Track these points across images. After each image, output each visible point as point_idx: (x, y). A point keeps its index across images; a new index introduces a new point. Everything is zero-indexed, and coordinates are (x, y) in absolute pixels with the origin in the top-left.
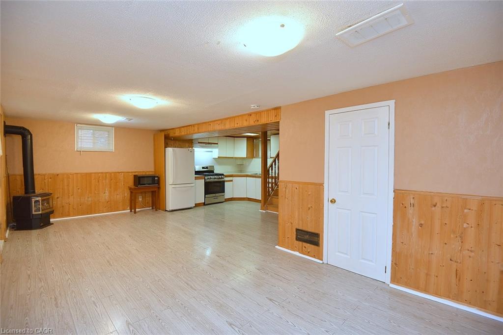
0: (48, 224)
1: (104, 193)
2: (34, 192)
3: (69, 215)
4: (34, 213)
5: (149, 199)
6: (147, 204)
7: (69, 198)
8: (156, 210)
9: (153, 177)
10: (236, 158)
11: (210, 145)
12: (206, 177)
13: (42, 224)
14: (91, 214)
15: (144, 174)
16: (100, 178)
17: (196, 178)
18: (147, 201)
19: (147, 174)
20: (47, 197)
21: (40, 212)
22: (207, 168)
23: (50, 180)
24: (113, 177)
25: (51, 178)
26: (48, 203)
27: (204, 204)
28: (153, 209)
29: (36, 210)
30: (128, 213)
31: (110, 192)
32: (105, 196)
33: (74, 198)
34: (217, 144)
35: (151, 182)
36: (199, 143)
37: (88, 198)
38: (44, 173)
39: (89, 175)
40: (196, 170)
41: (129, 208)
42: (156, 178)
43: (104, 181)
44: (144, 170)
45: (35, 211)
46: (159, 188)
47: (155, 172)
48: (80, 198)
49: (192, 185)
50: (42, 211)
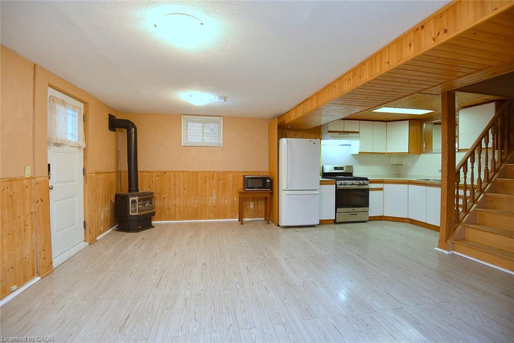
0: (150, 226)
1: (212, 196)
2: (137, 190)
3: (174, 219)
4: (131, 214)
5: (262, 206)
6: (259, 214)
7: (175, 199)
8: (268, 223)
9: (264, 179)
10: (390, 155)
11: (345, 135)
12: (339, 182)
13: (140, 227)
14: (197, 219)
15: (256, 174)
16: (207, 178)
17: (322, 183)
18: (259, 210)
19: (261, 174)
20: (148, 198)
21: (137, 214)
22: (341, 168)
23: (157, 178)
24: (221, 177)
25: (158, 176)
26: (151, 203)
27: (335, 222)
28: (265, 220)
29: (134, 211)
30: (236, 222)
31: (218, 195)
32: (212, 199)
33: (180, 199)
34: (358, 133)
35: (261, 186)
36: (329, 132)
37: (195, 200)
38: (152, 170)
39: (197, 173)
40: (325, 172)
41: (238, 216)
42: (268, 181)
43: (211, 182)
44: (258, 170)
45: (132, 212)
46: (272, 193)
47: (269, 172)
48: (187, 200)
49: (317, 192)
50: (139, 212)
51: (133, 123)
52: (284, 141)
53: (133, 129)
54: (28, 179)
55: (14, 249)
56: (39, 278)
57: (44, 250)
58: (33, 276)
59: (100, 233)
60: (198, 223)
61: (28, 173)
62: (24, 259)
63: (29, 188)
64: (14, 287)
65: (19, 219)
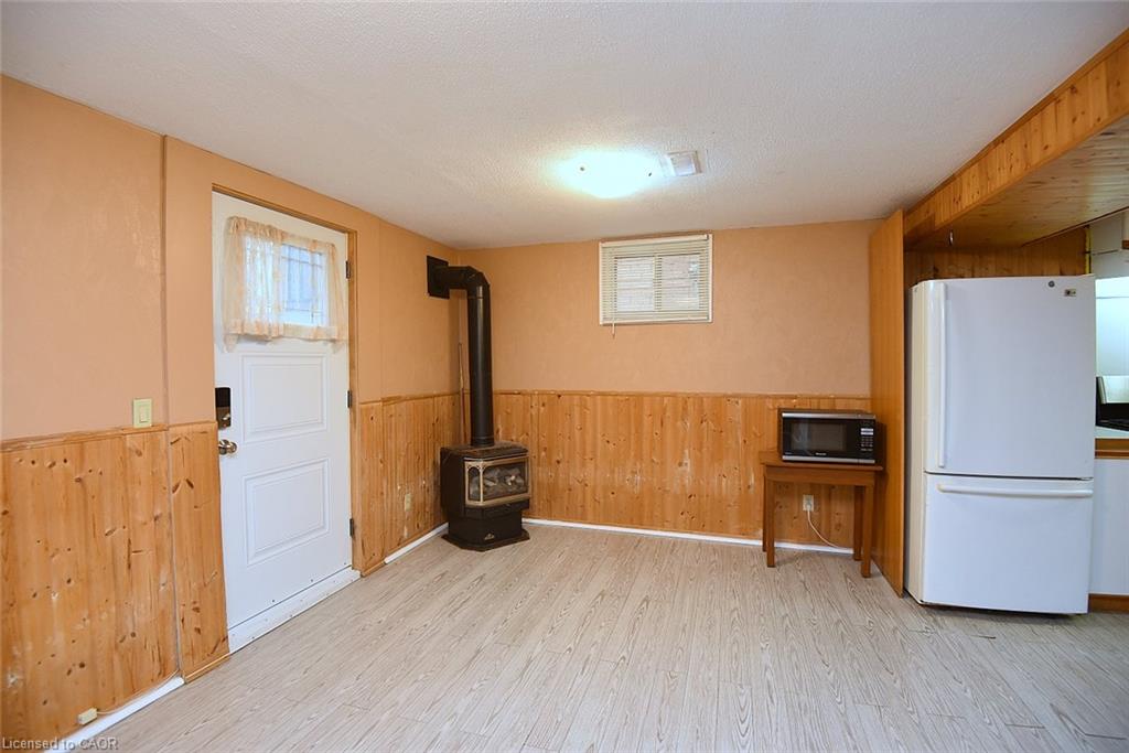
0: (516, 534)
1: (680, 464)
2: (490, 441)
3: (583, 519)
4: (468, 502)
5: (843, 512)
6: (834, 532)
7: (583, 465)
8: (866, 574)
9: (851, 426)
13: (490, 537)
14: (641, 525)
15: (825, 404)
16: (668, 414)
18: (836, 520)
19: (840, 405)
20: (516, 460)
21: (481, 503)
23: (542, 409)
24: (709, 412)
25: (543, 405)
26: (522, 475)
28: (856, 556)
29: (477, 497)
31: (698, 464)
32: (682, 475)
33: (596, 468)
35: (839, 446)
37: (634, 473)
38: (529, 390)
39: (638, 398)
41: (761, 532)
42: (867, 432)
43: (679, 423)
44: (829, 392)
45: (470, 499)
46: (882, 476)
47: (873, 399)
48: (613, 472)
49: (1080, 489)
50: (484, 500)
51: (481, 274)
52: (931, 293)
53: (481, 288)
54: (139, 431)
55: (90, 616)
56: (179, 682)
57: (197, 610)
58: (164, 674)
59: (401, 543)
60: (640, 539)
61: (143, 415)
62: (129, 638)
63: (145, 453)
64: (92, 713)
65: (109, 537)
